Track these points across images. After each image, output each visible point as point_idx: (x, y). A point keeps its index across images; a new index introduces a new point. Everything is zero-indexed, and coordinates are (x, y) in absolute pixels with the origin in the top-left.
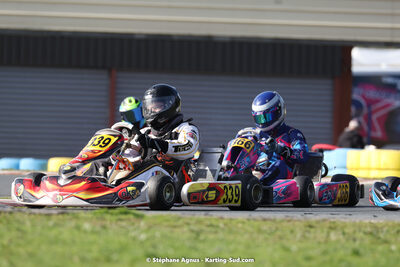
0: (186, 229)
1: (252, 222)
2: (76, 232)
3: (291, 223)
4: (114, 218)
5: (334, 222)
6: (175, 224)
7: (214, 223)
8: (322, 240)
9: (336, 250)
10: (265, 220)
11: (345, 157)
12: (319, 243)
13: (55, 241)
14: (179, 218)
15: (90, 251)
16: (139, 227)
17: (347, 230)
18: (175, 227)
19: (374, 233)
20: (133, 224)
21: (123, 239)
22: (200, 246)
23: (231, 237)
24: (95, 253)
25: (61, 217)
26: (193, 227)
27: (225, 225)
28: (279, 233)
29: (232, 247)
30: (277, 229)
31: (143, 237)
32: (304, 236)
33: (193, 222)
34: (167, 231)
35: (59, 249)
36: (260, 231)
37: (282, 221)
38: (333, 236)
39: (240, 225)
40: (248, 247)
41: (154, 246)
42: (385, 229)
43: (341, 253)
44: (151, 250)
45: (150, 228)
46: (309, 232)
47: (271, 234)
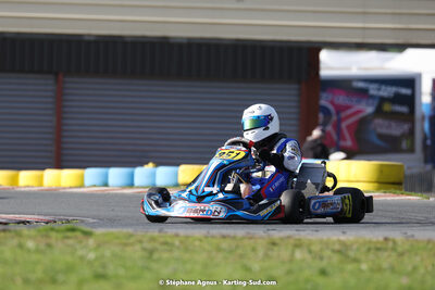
0: (138, 247)
1: (210, 239)
3: (253, 240)
4: (60, 235)
5: (299, 240)
6: (127, 241)
7: (170, 240)
8: (286, 259)
9: (301, 270)
10: (224, 237)
12: (283, 262)
15: (33, 272)
16: (87, 245)
17: (314, 248)
18: (126, 245)
19: (343, 251)
20: (81, 242)
21: (69, 259)
22: (154, 266)
23: (187, 256)
24: (39, 274)
26: (148, 246)
27: (181, 242)
28: (239, 251)
29: (189, 267)
30: (237, 247)
31: (92, 256)
32: (266, 255)
33: (145, 239)
34: (118, 249)
36: (219, 249)
37: (243, 238)
38: (298, 255)
39: (197, 243)
40: (206, 266)
41: (104, 266)
42: (355, 247)
43: (307, 273)
44: (100, 270)
45: (99, 246)
46: (273, 250)
47: (231, 252)
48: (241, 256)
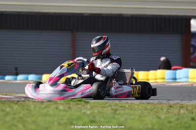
0: (110, 108)
1: (142, 104)
2: (56, 110)
3: (161, 105)
4: (74, 103)
5: (182, 104)
6: (105, 106)
7: (124, 105)
8: (177, 113)
9: (183, 118)
10: (148, 103)
11: (188, 72)
12: (175, 114)
13: (46, 115)
14: (107, 103)
15: (62, 119)
16: (86, 108)
17: (188, 108)
18: (104, 107)
20: (84, 106)
21: (79, 114)
22: (117, 116)
23: (132, 112)
24: (65, 120)
25: (48, 103)
26: (113, 107)
27: (129, 106)
28: (155, 110)
29: (132, 117)
30: (154, 108)
31: (89, 112)
32: (167, 111)
33: (113, 105)
34: (100, 110)
35: (47, 119)
36: (146, 109)
37: (157, 104)
38: (182, 111)
39: (136, 106)
40: (140, 117)
41: (94, 117)
43: (186, 119)
44: (93, 119)
45: (92, 108)
46: (170, 109)
47: (151, 110)
48: (156, 112)
